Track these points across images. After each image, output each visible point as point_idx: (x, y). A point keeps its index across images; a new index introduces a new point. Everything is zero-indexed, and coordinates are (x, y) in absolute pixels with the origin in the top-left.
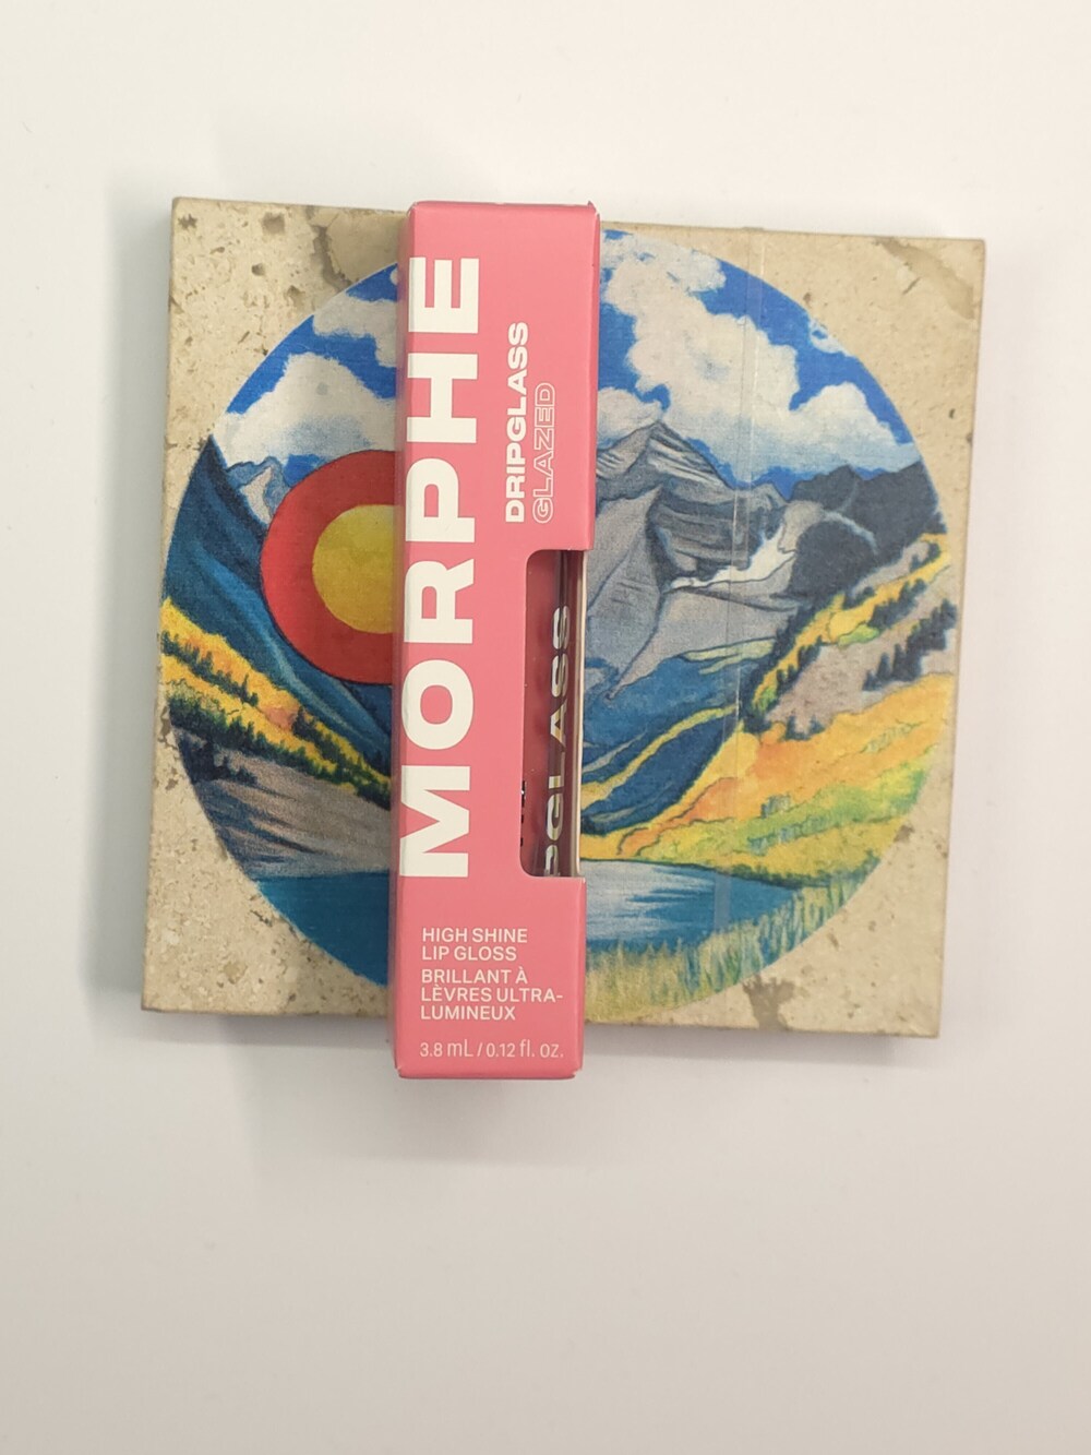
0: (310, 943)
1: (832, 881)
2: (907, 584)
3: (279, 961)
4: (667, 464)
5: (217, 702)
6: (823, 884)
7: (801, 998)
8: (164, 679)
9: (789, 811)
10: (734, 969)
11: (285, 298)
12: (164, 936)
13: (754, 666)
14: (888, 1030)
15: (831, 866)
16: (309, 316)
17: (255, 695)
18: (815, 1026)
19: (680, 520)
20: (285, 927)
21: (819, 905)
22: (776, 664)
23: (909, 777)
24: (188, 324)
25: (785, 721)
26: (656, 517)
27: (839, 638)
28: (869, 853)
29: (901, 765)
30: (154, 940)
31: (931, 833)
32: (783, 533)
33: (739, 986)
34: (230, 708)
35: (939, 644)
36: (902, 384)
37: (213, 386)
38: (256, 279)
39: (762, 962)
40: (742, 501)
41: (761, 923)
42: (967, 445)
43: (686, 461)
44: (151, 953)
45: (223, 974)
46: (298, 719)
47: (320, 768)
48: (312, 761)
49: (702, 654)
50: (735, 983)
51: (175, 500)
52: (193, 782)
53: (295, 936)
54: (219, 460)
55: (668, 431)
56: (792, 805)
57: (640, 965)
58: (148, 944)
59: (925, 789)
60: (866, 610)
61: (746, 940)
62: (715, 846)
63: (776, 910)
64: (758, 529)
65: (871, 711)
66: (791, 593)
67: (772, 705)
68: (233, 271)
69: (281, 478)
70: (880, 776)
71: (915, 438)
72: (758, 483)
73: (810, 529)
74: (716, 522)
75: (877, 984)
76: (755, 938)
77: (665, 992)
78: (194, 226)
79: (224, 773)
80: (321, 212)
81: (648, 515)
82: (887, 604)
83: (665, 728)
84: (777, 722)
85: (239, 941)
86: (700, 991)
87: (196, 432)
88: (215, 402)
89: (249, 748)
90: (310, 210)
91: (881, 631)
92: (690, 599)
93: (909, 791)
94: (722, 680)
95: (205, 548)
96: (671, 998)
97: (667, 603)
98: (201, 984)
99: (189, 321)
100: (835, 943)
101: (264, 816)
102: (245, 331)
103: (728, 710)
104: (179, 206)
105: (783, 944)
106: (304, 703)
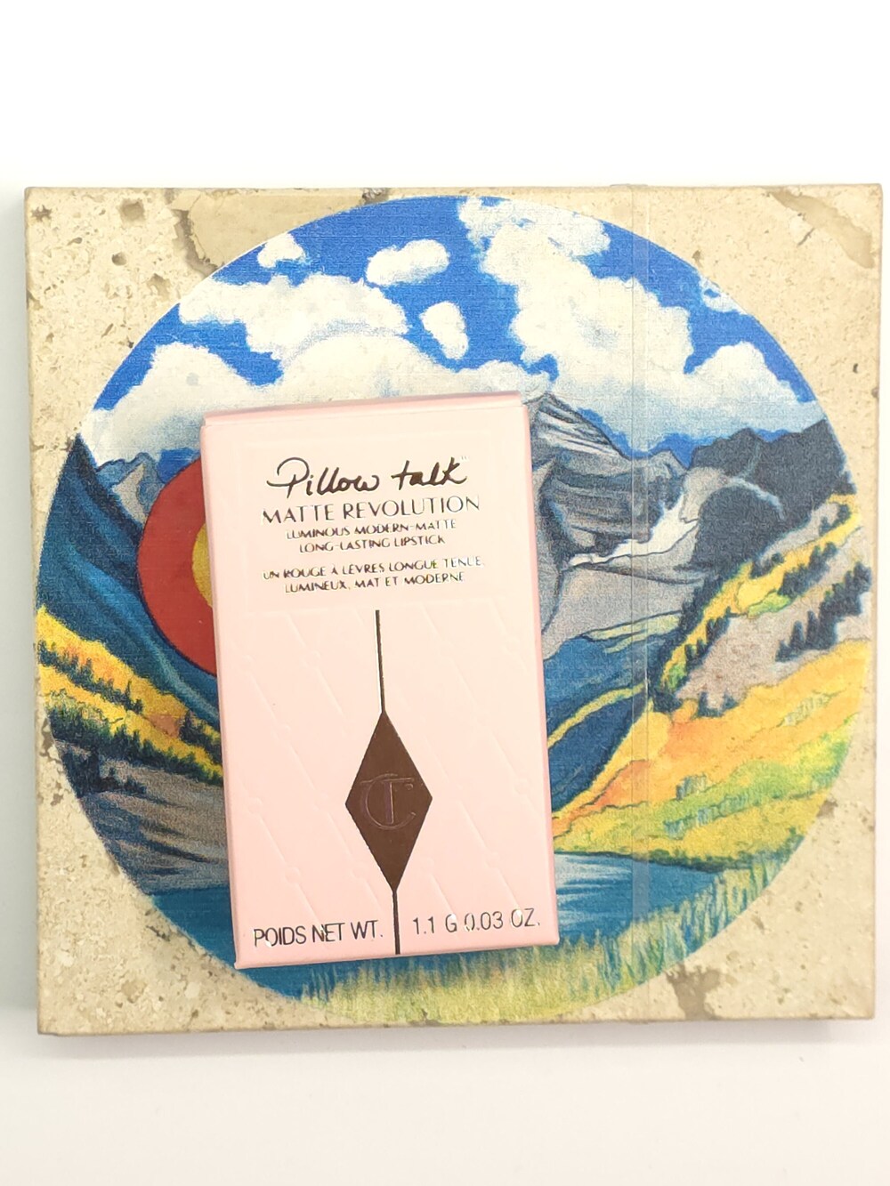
0: (211, 956)
1: (754, 861)
2: (817, 548)
3: (179, 977)
4: (558, 437)
5: (99, 711)
6: (746, 865)
7: (729, 985)
8: (43, 691)
9: (705, 792)
10: (656, 958)
11: (149, 286)
12: (58, 957)
13: (661, 642)
14: (821, 1014)
15: (752, 846)
16: (173, 305)
17: (138, 701)
18: (745, 1014)
19: (576, 494)
20: (183, 941)
21: (742, 888)
22: (684, 639)
23: (830, 749)
24: (47, 320)
25: (695, 696)
26: (549, 494)
27: (750, 606)
28: (792, 830)
29: (820, 737)
30: (47, 962)
31: (856, 806)
32: (684, 503)
33: (663, 977)
34: (115, 718)
35: (855, 610)
36: (802, 339)
37: (78, 384)
38: (117, 269)
39: (685, 950)
40: (640, 471)
41: (682, 909)
42: (874, 400)
43: (578, 433)
44: (45, 976)
45: (121, 994)
46: (185, 724)
47: (212, 773)
48: (203, 766)
49: (606, 632)
50: (658, 973)
51: (44, 503)
52: (79, 796)
53: (195, 950)
54: (89, 459)
55: (557, 402)
56: (710, 784)
57: (557, 960)
58: (41, 967)
59: (848, 760)
60: (775, 578)
61: (668, 929)
62: (629, 833)
63: (697, 895)
64: (657, 499)
65: (787, 682)
66: (696, 564)
67: (682, 682)
68: (92, 261)
69: (155, 475)
70: (799, 749)
71: (817, 396)
72: (656, 452)
73: (712, 497)
74: (613, 495)
75: (807, 965)
76: (677, 925)
77: (585, 988)
78: (49, 218)
79: (111, 784)
80: (182, 195)
81: (541, 491)
82: (796, 571)
83: (571, 712)
84: (687, 699)
85: (137, 958)
86: (622, 984)
87: (63, 432)
88: (81, 399)
89: (135, 758)
90: (170, 194)
91: (792, 598)
92: (591, 573)
93: (830, 765)
94: (628, 659)
95: (79, 552)
96: (591, 993)
97: (565, 581)
98: (99, 1006)
99: (50, 317)
100: (761, 926)
101: (155, 828)
102: (109, 324)
103: (637, 689)
104: (30, 198)
105: (707, 930)
106: (191, 706)
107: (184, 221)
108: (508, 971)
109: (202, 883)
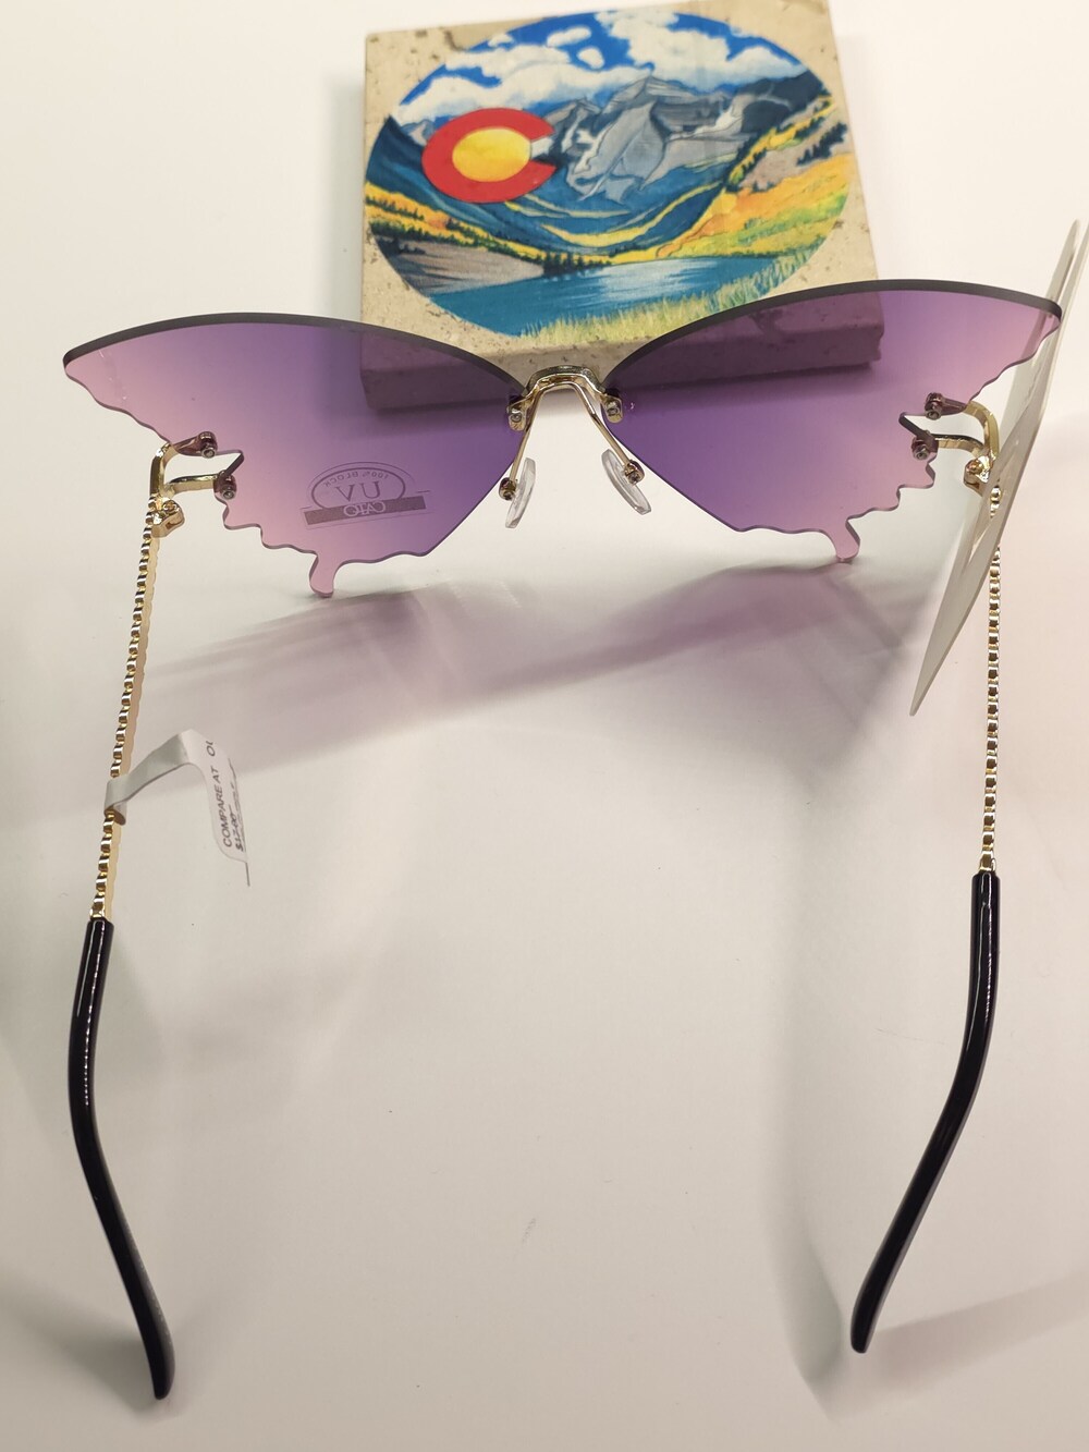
1: (797, 251)
2: (813, 119)
5: (400, 222)
6: (792, 253)
7: (788, 316)
8: (368, 215)
9: (762, 224)
11: (429, 59)
13: (727, 165)
15: (794, 245)
16: (443, 64)
17: (421, 215)
19: (670, 111)
20: (448, 316)
21: (791, 263)
22: (740, 162)
23: (835, 199)
24: (375, 76)
25: (751, 185)
26: (655, 112)
27: (777, 146)
28: (818, 236)
29: (829, 194)
31: (856, 222)
32: (733, 109)
34: (407, 223)
35: (840, 141)
36: (791, 43)
37: (391, 97)
38: (414, 55)
39: (758, 294)
40: (706, 99)
41: (754, 276)
42: (835, 62)
43: (669, 89)
46: (448, 222)
47: (465, 242)
48: (459, 239)
49: (693, 164)
51: (371, 142)
52: (387, 258)
53: (455, 319)
54: (395, 124)
55: (656, 79)
56: (764, 220)
57: (679, 305)
59: (847, 203)
60: (792, 132)
61: (747, 285)
62: (718, 246)
63: (763, 269)
64: (718, 109)
65: (804, 173)
66: (743, 130)
67: (741, 180)
68: (401, 53)
69: (432, 127)
70: (816, 201)
71: (804, 62)
72: (714, 91)
73: (749, 105)
74: (692, 110)
76: (752, 284)
78: (378, 41)
79: (406, 251)
80: (447, 28)
81: (650, 112)
82: (802, 128)
83: (677, 198)
84: (746, 186)
85: (420, 326)
87: (382, 115)
88: (393, 102)
89: (420, 239)
90: (441, 28)
91: (802, 140)
92: (683, 143)
93: (836, 205)
94: (707, 173)
95: (389, 159)
97: (668, 147)
98: (396, 355)
100: (805, 280)
101: (431, 268)
102: (408, 75)
103: (715, 185)
105: (771, 283)
106: (452, 215)
107: (449, 36)
108: (649, 314)
109: (459, 289)
